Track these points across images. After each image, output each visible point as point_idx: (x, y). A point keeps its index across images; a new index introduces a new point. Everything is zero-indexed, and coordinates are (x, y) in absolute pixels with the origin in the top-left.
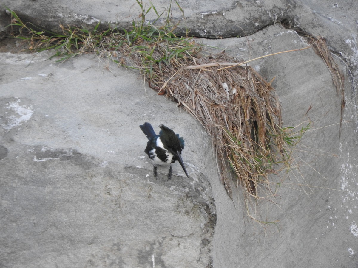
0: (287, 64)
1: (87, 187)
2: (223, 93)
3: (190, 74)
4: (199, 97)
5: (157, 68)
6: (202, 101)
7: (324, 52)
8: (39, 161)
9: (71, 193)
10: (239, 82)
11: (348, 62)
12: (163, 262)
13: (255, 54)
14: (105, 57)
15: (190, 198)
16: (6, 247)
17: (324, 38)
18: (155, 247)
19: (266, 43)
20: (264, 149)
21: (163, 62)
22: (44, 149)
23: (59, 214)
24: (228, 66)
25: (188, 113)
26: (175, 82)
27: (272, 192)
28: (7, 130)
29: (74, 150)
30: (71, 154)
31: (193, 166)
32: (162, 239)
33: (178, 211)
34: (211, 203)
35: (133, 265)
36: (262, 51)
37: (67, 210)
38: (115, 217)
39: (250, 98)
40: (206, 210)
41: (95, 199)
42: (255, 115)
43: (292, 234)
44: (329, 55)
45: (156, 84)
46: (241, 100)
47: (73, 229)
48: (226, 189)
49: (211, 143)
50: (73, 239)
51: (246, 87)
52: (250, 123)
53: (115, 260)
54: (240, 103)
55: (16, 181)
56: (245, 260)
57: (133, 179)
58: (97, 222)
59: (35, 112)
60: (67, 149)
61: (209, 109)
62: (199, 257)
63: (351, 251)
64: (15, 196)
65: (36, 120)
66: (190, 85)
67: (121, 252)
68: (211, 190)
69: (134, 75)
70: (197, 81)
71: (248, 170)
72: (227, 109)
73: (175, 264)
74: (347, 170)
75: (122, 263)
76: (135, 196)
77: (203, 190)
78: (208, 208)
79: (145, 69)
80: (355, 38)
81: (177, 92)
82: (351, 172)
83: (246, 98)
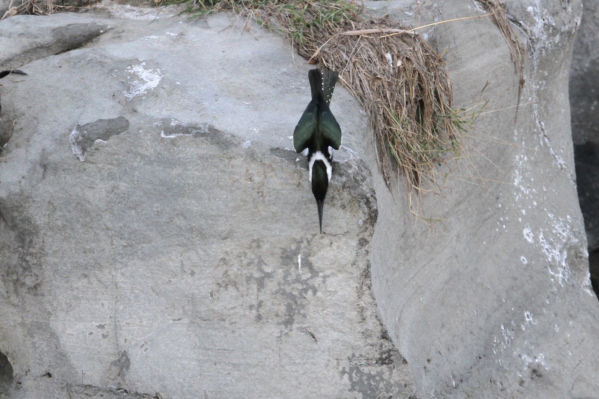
0: (459, 33)
1: (224, 171)
2: (385, 65)
3: (347, 41)
4: (358, 69)
5: (308, 31)
6: (361, 73)
7: (502, 20)
8: (168, 137)
9: (204, 176)
10: (406, 53)
11: (529, 33)
12: (311, 264)
13: (424, 20)
14: (246, 16)
15: (348, 189)
16: (121, 239)
17: (503, 4)
18: (302, 245)
19: (436, 8)
20: (430, 134)
21: (315, 25)
22: (174, 123)
23: (188, 202)
24: (393, 33)
25: (344, 87)
26: (329, 50)
27: (437, 185)
28: (128, 98)
29: (210, 126)
30: (207, 130)
31: (352, 151)
32: (311, 237)
33: (332, 204)
34: (372, 196)
35: (274, 266)
36: (431, 16)
37: (198, 197)
38: (256, 208)
39: (417, 73)
40: (365, 204)
41: (233, 185)
42: (422, 92)
43: (458, 236)
44: (508, 24)
45: (306, 51)
46: (406, 74)
47: (204, 220)
48: (385, 180)
49: (370, 124)
50: (203, 232)
51: (413, 59)
52: (416, 102)
53: (254, 259)
54: (405, 78)
55: (138, 160)
56: (404, 265)
57: (280, 163)
58: (234, 213)
59: (163, 78)
60: (202, 124)
61: (369, 84)
62: (354, 260)
63: (523, 260)
64: (136, 178)
65: (164, 88)
66: (347, 53)
67: (261, 249)
68: (371, 180)
69: (280, 38)
70: (356, 50)
71: (411, 158)
72: (390, 84)
73: (325, 267)
74: (521, 162)
75: (262, 263)
76: (281, 184)
77: (364, 179)
78: (368, 202)
79: (293, 32)
80: (538, 5)
81: (332, 61)
82: (526, 165)
83: (412, 71)
